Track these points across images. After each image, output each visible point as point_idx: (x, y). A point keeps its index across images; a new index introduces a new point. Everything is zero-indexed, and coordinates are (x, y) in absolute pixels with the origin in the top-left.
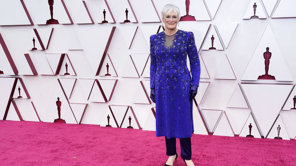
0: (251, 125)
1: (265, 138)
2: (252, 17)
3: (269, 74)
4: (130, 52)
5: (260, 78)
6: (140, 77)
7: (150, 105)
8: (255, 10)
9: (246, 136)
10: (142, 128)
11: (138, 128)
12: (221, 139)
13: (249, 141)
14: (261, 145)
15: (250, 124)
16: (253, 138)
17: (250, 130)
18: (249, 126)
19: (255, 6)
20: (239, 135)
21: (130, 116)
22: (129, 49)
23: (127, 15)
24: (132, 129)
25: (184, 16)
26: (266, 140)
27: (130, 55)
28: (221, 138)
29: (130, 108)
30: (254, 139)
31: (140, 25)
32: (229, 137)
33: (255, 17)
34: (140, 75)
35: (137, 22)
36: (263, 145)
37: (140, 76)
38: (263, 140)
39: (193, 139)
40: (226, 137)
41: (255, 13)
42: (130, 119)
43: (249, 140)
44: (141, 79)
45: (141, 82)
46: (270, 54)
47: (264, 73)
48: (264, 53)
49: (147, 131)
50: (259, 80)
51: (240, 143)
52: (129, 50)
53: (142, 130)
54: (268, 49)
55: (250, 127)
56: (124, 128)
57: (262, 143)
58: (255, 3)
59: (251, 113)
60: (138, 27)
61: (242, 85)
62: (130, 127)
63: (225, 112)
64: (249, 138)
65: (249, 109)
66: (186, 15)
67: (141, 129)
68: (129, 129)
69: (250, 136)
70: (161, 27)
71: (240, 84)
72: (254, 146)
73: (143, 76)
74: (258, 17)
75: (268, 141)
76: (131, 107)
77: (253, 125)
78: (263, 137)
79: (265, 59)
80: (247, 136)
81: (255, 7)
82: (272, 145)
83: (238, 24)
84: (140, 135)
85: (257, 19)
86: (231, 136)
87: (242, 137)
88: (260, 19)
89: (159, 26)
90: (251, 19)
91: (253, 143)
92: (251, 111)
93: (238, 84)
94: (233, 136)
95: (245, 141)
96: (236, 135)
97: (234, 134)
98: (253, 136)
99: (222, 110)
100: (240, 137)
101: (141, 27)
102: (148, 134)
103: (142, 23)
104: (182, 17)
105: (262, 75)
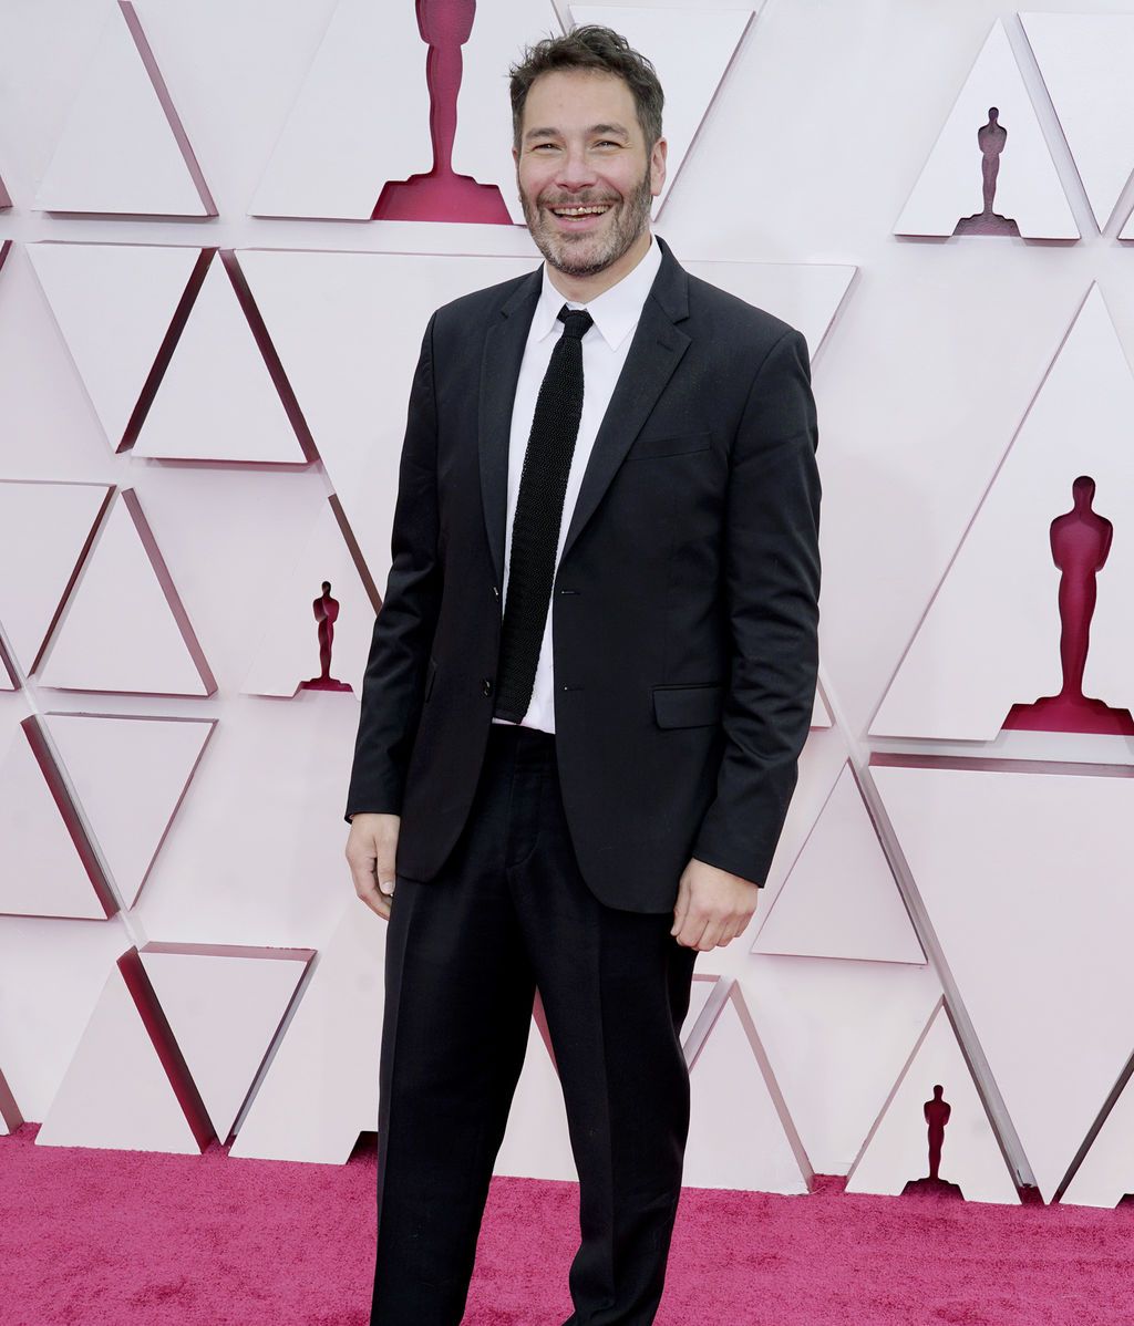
0: (944, 1098)
1: (1047, 1200)
2: (965, 225)
3: (1089, 690)
5: (1020, 717)
6: (17, 686)
7: (112, 926)
8: (990, 168)
9: (898, 1192)
10: (36, 1128)
12: (705, 1218)
13: (926, 1232)
14: (1021, 1265)
15: (938, 1090)
16: (956, 1204)
17: (936, 1139)
18: (928, 1106)
19: (992, 134)
20: (844, 1181)
25: (415, 179)
26: (1053, 1221)
28: (700, 1209)
30: (960, 1217)
31: (23, 228)
32: (767, 1198)
36: (1037, 1265)
37: (22, 680)
38: (1036, 1218)
40: (744, 1196)
41: (989, 190)
43: (925, 1226)
44: (30, 703)
45: (31, 729)
46: (1104, 528)
47: (1053, 686)
48: (1058, 524)
49: (76, 1151)
51: (858, 1249)
53: (40, 1141)
54: (1084, 487)
57: (1024, 1253)
58: (994, 113)
59: (944, 1002)
60: (9, 246)
61: (873, 769)
63: (735, 990)
64: (928, 1206)
65: (932, 970)
66: (427, 167)
67: (22, 1130)
69: (933, 1187)
70: (217, 258)
71: (862, 762)
72: (967, 1280)
73: (52, 672)
74: (1013, 222)
75: (1069, 1230)
77: (962, 1099)
78: (1029, 1194)
79: (1060, 573)
80: (911, 1187)
81: (991, 141)
82: (1099, 1264)
83: (857, 269)
84: (22, 1196)
85: (1008, 238)
86: (786, 1193)
87: (873, 1193)
88: (1027, 245)
89: (200, 251)
90: (962, 237)
91: (952, 1255)
92: (946, 987)
93: (849, 761)
94: (796, 1193)
95: (891, 1230)
96: (822, 1175)
97: (809, 1175)
98: (957, 1186)
99: (718, 974)
100: (855, 1195)
101: (34, 249)
102: (93, 1186)
103: (48, 215)
104: (391, 188)
105: (1032, 701)
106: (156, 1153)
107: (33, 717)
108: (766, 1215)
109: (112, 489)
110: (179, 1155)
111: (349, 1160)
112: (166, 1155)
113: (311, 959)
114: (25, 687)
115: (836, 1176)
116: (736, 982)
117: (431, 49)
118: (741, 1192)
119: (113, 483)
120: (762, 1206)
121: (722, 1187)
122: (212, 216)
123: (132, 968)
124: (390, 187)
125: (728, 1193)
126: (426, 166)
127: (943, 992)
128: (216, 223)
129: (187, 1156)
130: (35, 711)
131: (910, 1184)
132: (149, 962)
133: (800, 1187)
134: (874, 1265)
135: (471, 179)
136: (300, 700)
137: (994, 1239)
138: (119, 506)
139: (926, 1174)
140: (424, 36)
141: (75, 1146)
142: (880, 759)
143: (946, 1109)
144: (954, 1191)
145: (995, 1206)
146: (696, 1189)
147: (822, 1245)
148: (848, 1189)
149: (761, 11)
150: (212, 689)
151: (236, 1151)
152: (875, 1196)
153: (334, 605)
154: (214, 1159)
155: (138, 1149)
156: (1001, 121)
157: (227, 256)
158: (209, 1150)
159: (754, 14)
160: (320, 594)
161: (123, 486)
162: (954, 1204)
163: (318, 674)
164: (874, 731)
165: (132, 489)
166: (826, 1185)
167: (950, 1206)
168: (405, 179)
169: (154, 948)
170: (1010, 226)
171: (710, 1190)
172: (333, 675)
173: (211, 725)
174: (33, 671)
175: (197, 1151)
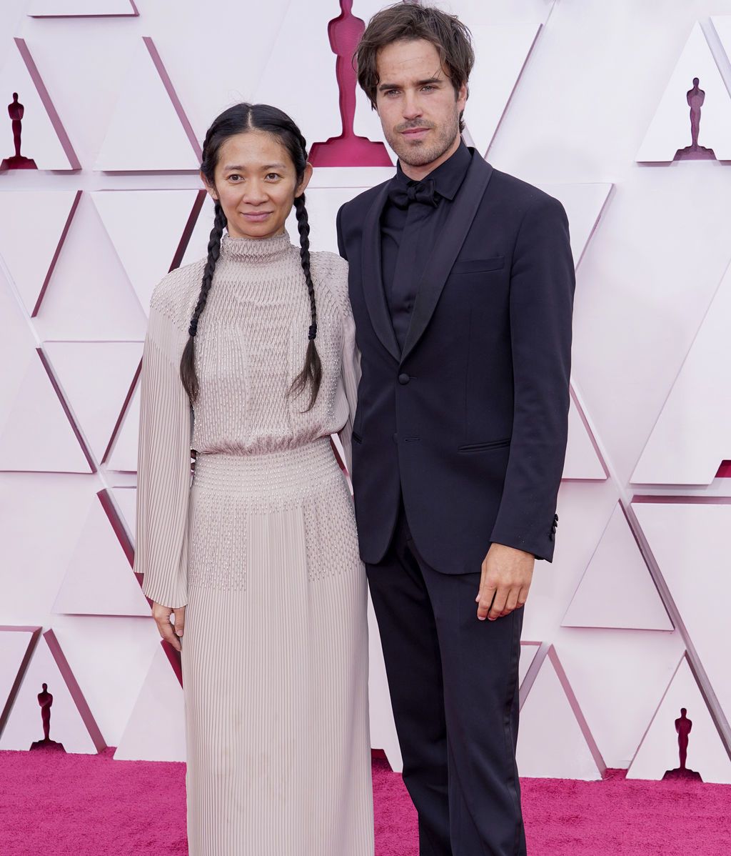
2: (681, 154)
4: (37, 333)
5: (728, 469)
6: (94, 470)
8: (695, 116)
9: (660, 777)
10: (113, 750)
11: (93, 750)
12: (534, 795)
13: (676, 801)
15: (684, 711)
16: (698, 784)
17: (683, 742)
18: (677, 722)
19: (695, 95)
21: (45, 686)
22: (35, 314)
23: (17, 128)
24: (56, 755)
25: (331, 140)
27: (40, 351)
28: (532, 790)
29: (42, 640)
30: (699, 792)
31: (89, 182)
32: (575, 783)
34: (97, 458)
35: (76, 170)
37: (97, 466)
39: (387, 798)
40: (561, 782)
41: (695, 131)
42: (45, 699)
43: (676, 797)
44: (103, 481)
45: (104, 497)
49: (139, 762)
50: (725, 481)
51: (631, 812)
52: (32, 323)
53: (116, 757)
55: (683, 726)
56: (13, 753)
58: (696, 81)
59: (686, 655)
60: (80, 193)
61: (634, 505)
62: (46, 746)
63: (552, 652)
64: (679, 786)
66: (339, 133)
67: (106, 751)
68: (42, 756)
71: (627, 500)
72: (700, 829)
73: (116, 461)
74: (711, 151)
76: (51, 637)
80: (669, 775)
81: (694, 99)
83: (613, 185)
84: (104, 790)
85: (710, 161)
86: (587, 779)
87: (644, 778)
88: (723, 165)
89: (197, 192)
90: (680, 162)
91: (692, 814)
92: (688, 646)
93: (620, 501)
94: (594, 779)
95: (653, 800)
96: (612, 769)
97: (603, 769)
98: (698, 773)
99: (540, 641)
100: (632, 780)
101: (94, 195)
102: (149, 783)
103: (104, 173)
104: (317, 147)
107: (105, 491)
108: (574, 793)
114: (99, 472)
115: (621, 769)
117: (339, 58)
118: (558, 780)
120: (573, 787)
121: (546, 777)
125: (550, 780)
127: (685, 648)
130: (106, 486)
131: (668, 772)
133: (597, 776)
134: (641, 821)
135: (366, 138)
137: (720, 805)
139: (678, 766)
140: (334, 49)
141: (139, 759)
142: (638, 499)
143: (689, 723)
144: (696, 776)
145: (723, 785)
146: (530, 778)
147: (608, 810)
148: (628, 776)
149: (546, 23)
152: (645, 780)
156: (701, 87)
159: (541, 25)
162: (695, 784)
164: (634, 480)
166: (614, 775)
167: (693, 787)
168: (325, 141)
170: (709, 153)
171: (539, 779)
174: (104, 460)
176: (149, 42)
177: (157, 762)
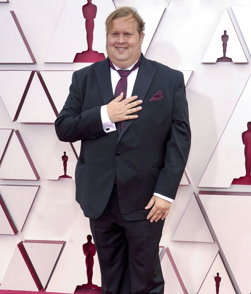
0: (220, 276)
2: (219, 60)
5: (236, 182)
7: (16, 236)
8: (225, 45)
15: (218, 274)
18: (215, 278)
25: (83, 52)
33: (224, 59)
41: (225, 51)
48: (244, 134)
49: (9, 291)
50: (235, 186)
54: (250, 124)
55: (218, 279)
59: (219, 252)
61: (199, 195)
65: (216, 244)
70: (36, 73)
71: (197, 193)
74: (231, 59)
77: (224, 276)
79: (244, 146)
81: (224, 39)
83: (193, 71)
85: (230, 63)
88: (235, 64)
89: (31, 72)
90: (219, 63)
93: (194, 193)
99: (164, 246)
105: (238, 178)
106: (28, 291)
109: (13, 130)
110: (34, 292)
111: (74, 292)
112: (30, 292)
113: (64, 243)
116: (168, 248)
119: (13, 128)
122: (35, 63)
123: (21, 247)
124: (77, 54)
126: (86, 49)
127: (219, 249)
128: (36, 64)
129: (35, 292)
132: (25, 245)
135: (97, 52)
136: (60, 180)
138: (14, 134)
140: (85, 17)
142: (202, 193)
143: (220, 278)
149: (168, 7)
150: (38, 178)
151: (47, 291)
153: (67, 157)
154: (42, 292)
155: (24, 290)
156: (227, 34)
157: (38, 73)
158: (41, 290)
159: (165, 9)
160: (63, 155)
161: (16, 129)
163: (64, 174)
164: (199, 186)
165: (18, 130)
168: (81, 52)
169: (27, 241)
172: (67, 174)
173: (38, 187)
175: (38, 291)
176: (13, 13)
177: (16, 291)
